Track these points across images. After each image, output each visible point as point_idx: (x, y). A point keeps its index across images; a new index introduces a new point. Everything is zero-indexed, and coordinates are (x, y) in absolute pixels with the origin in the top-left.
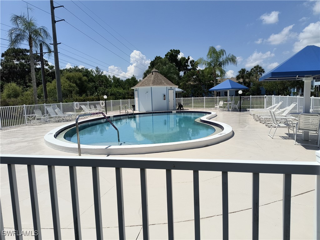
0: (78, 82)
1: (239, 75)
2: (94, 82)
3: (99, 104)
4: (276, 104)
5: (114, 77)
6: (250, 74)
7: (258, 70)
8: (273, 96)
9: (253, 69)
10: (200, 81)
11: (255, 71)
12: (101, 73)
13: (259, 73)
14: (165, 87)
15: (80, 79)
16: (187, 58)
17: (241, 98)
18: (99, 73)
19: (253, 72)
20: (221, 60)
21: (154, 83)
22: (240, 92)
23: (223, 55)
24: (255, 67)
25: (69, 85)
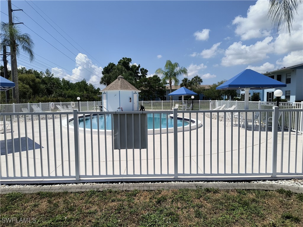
0: (31, 83)
1: (182, 83)
2: (46, 84)
3: (70, 104)
4: (220, 107)
5: (63, 80)
6: (191, 83)
7: (198, 80)
8: (216, 100)
9: (193, 78)
10: (151, 87)
11: (195, 81)
12: (51, 75)
13: (198, 82)
14: (131, 91)
15: (33, 81)
16: (138, 66)
17: (193, 102)
18: (49, 75)
19: (193, 81)
20: (175, 71)
21: (122, 88)
22: (193, 97)
23: (177, 67)
24: (195, 77)
25: (22, 86)
